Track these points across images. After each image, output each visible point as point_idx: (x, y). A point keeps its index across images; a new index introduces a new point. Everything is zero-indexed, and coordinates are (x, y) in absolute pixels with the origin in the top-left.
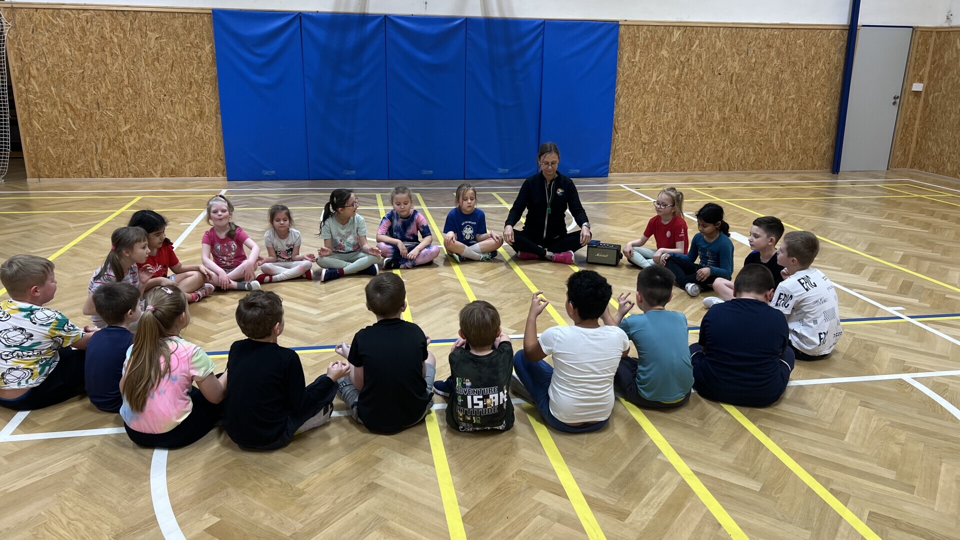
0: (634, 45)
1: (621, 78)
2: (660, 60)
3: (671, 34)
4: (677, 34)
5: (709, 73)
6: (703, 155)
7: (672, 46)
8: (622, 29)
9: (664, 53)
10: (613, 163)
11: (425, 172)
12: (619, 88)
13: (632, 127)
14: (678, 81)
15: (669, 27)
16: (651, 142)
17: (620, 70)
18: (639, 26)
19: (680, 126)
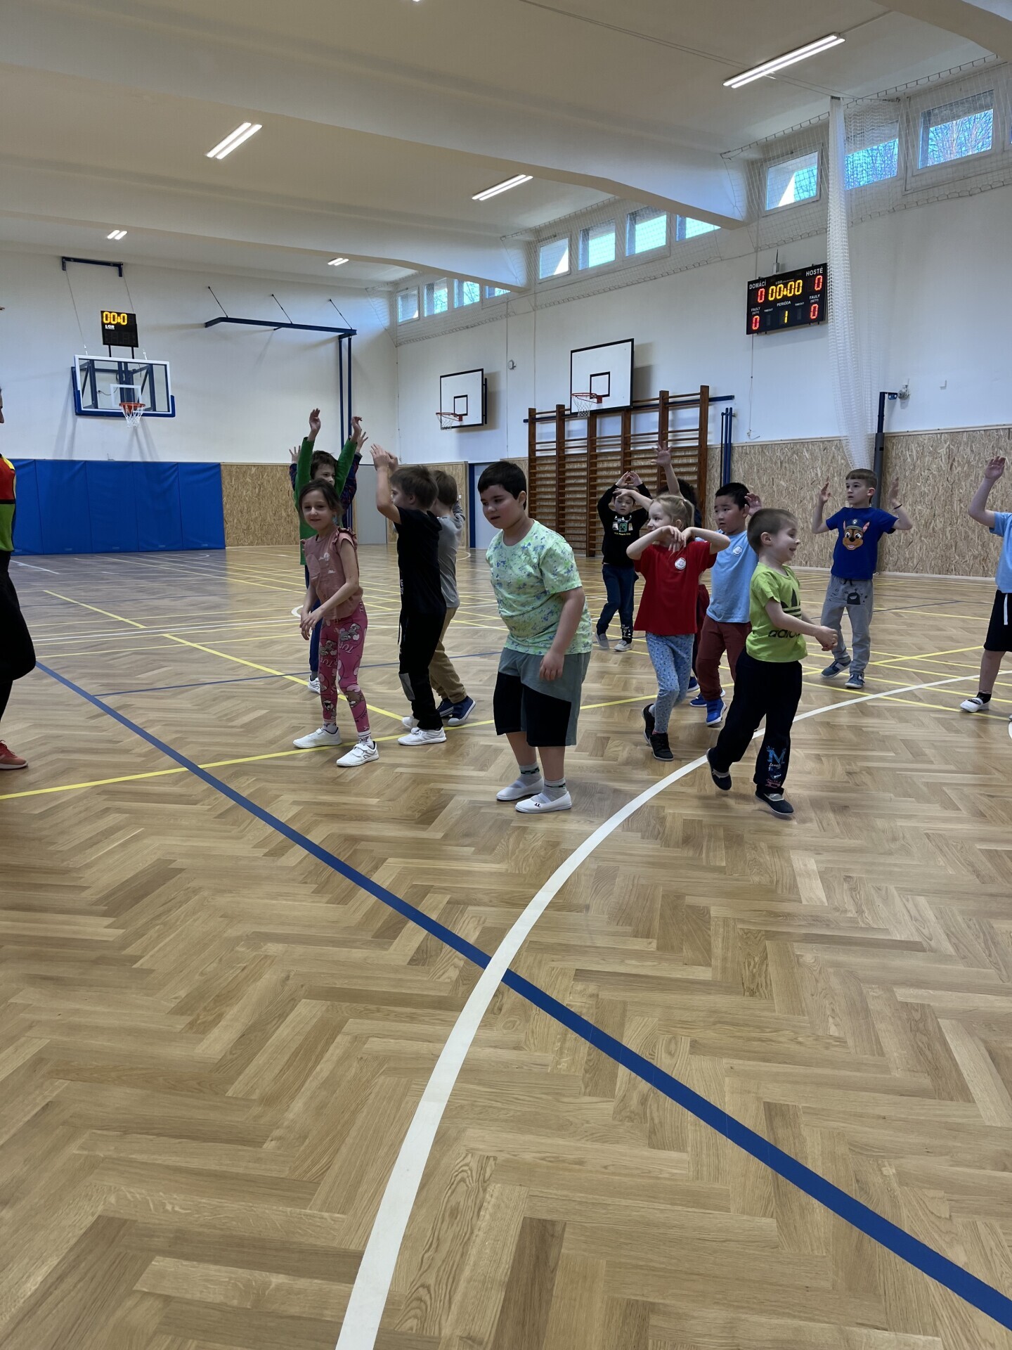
0: (230, 475)
1: (225, 493)
2: (247, 483)
3: (251, 469)
4: (254, 470)
5: (275, 490)
6: (279, 536)
7: (252, 476)
8: (222, 467)
9: (248, 479)
10: (227, 541)
11: (115, 548)
12: (225, 499)
13: (235, 521)
14: (258, 495)
15: (249, 466)
16: (248, 528)
17: (224, 489)
18: (231, 465)
19: (264, 520)
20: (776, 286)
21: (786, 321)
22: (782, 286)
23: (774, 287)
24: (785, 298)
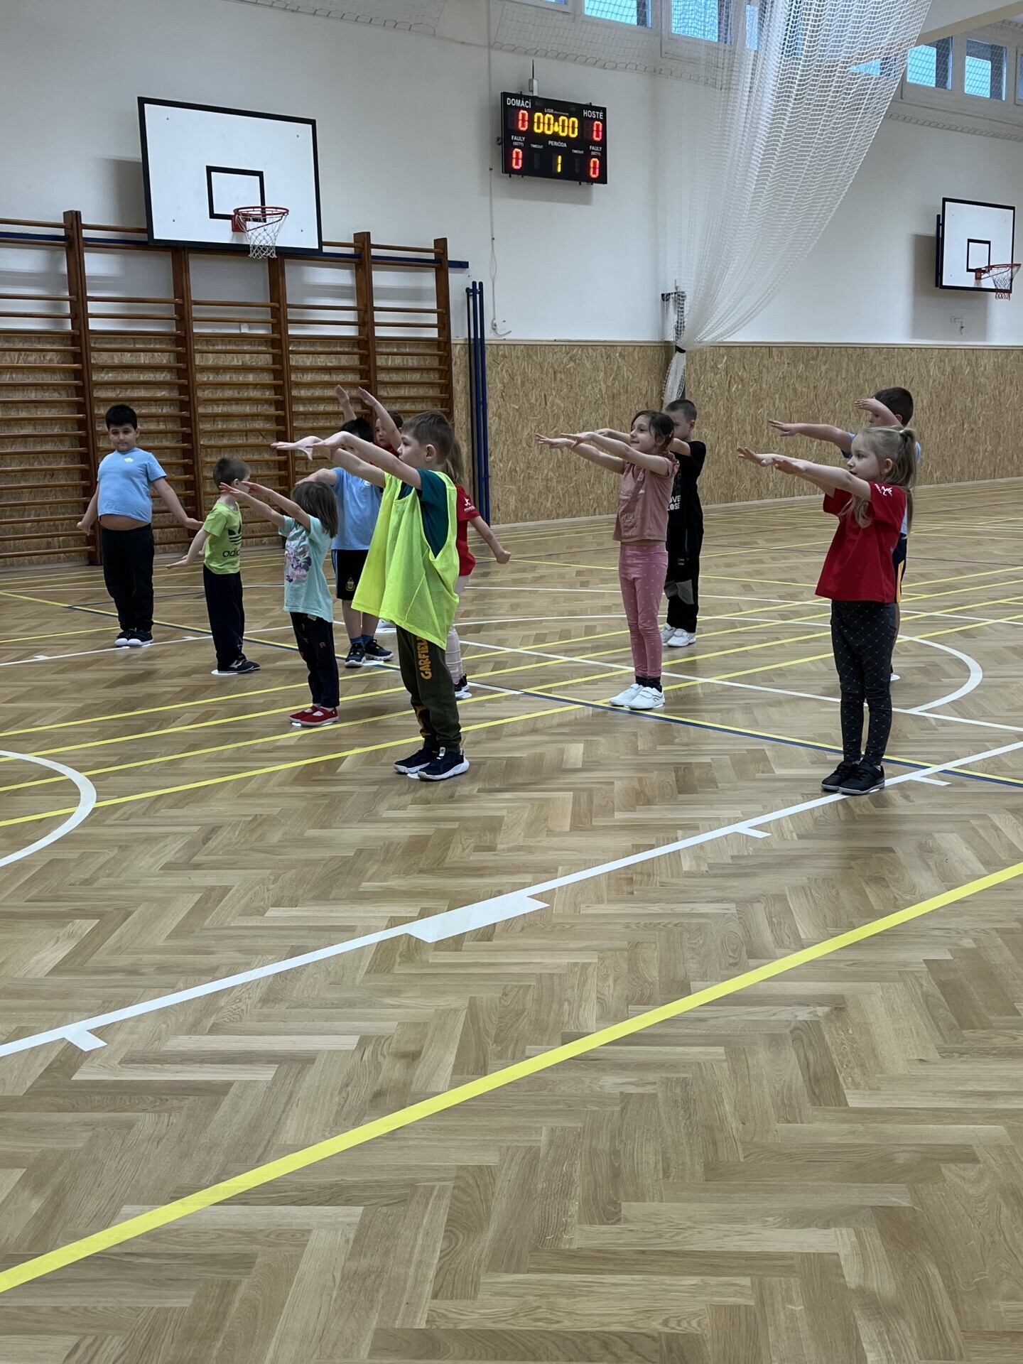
20: (544, 114)
21: (559, 170)
22: (551, 116)
23: (540, 114)
24: (555, 136)
